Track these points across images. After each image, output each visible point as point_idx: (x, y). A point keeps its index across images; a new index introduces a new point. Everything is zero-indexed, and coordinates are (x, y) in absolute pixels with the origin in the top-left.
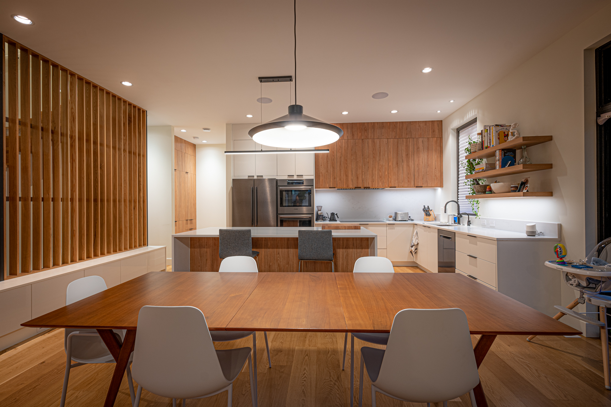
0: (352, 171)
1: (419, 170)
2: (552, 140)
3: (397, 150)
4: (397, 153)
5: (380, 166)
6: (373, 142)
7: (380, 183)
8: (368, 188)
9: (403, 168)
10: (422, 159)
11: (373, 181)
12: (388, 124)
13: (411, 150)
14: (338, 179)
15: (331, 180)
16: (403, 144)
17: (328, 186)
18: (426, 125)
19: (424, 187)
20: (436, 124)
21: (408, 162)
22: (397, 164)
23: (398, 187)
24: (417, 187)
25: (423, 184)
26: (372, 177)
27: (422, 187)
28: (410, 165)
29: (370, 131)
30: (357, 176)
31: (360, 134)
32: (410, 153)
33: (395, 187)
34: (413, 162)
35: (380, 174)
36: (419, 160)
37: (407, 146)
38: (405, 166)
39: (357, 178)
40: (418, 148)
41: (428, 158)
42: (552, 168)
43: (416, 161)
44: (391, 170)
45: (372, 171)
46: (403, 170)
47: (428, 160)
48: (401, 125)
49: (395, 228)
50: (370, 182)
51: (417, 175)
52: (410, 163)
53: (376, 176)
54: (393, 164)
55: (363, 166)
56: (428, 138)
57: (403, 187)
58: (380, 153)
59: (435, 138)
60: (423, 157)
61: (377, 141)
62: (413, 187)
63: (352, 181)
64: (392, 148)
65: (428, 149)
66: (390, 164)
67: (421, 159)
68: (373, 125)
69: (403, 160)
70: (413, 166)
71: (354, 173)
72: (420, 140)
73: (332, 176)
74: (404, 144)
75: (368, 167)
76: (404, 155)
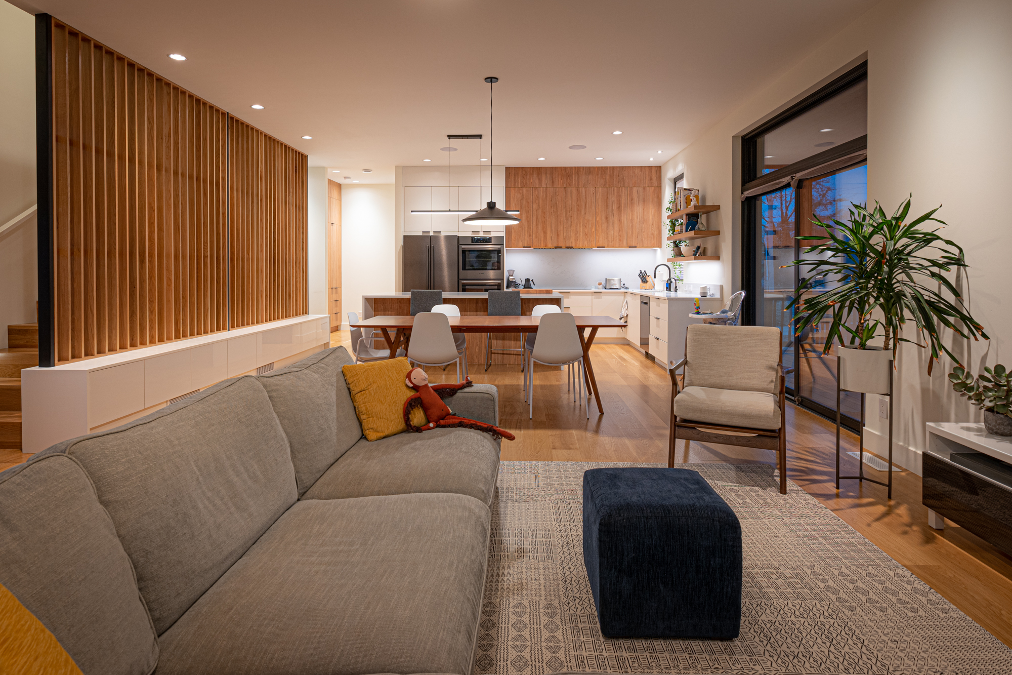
0: (551, 227)
1: (632, 226)
2: (719, 209)
3: (607, 201)
4: (607, 206)
5: (586, 221)
6: (578, 191)
7: (586, 242)
8: (571, 248)
9: (613, 223)
10: (637, 213)
11: (577, 239)
12: (596, 169)
13: (623, 202)
14: (534, 236)
15: (526, 238)
16: (614, 194)
17: (521, 245)
18: (641, 171)
19: (639, 247)
20: (653, 171)
21: (619, 216)
22: (607, 218)
23: (608, 247)
24: (630, 247)
25: (637, 244)
26: (576, 234)
27: (636, 247)
28: (622, 221)
29: (574, 178)
30: (557, 232)
31: (562, 181)
32: (623, 205)
33: (604, 247)
34: (626, 217)
35: (586, 230)
36: (633, 214)
37: (619, 197)
38: (616, 221)
39: (558, 235)
40: (632, 199)
41: (644, 212)
42: (719, 234)
43: (629, 216)
44: (599, 226)
45: (576, 227)
46: (613, 226)
47: (644, 214)
48: (612, 172)
49: (602, 297)
50: (573, 241)
51: (630, 233)
52: (623, 218)
53: (581, 233)
54: (601, 218)
55: (565, 221)
56: (644, 188)
57: (613, 247)
58: (586, 205)
59: (653, 188)
60: (638, 210)
61: (582, 190)
62: (625, 247)
63: (551, 240)
64: (600, 199)
65: (644, 201)
66: (598, 219)
67: (635, 213)
68: (578, 170)
69: (613, 214)
70: (626, 221)
71: (553, 229)
72: (635, 189)
73: (526, 232)
74: (616, 194)
75: (571, 223)
76: (615, 208)
